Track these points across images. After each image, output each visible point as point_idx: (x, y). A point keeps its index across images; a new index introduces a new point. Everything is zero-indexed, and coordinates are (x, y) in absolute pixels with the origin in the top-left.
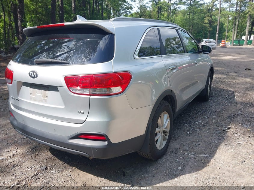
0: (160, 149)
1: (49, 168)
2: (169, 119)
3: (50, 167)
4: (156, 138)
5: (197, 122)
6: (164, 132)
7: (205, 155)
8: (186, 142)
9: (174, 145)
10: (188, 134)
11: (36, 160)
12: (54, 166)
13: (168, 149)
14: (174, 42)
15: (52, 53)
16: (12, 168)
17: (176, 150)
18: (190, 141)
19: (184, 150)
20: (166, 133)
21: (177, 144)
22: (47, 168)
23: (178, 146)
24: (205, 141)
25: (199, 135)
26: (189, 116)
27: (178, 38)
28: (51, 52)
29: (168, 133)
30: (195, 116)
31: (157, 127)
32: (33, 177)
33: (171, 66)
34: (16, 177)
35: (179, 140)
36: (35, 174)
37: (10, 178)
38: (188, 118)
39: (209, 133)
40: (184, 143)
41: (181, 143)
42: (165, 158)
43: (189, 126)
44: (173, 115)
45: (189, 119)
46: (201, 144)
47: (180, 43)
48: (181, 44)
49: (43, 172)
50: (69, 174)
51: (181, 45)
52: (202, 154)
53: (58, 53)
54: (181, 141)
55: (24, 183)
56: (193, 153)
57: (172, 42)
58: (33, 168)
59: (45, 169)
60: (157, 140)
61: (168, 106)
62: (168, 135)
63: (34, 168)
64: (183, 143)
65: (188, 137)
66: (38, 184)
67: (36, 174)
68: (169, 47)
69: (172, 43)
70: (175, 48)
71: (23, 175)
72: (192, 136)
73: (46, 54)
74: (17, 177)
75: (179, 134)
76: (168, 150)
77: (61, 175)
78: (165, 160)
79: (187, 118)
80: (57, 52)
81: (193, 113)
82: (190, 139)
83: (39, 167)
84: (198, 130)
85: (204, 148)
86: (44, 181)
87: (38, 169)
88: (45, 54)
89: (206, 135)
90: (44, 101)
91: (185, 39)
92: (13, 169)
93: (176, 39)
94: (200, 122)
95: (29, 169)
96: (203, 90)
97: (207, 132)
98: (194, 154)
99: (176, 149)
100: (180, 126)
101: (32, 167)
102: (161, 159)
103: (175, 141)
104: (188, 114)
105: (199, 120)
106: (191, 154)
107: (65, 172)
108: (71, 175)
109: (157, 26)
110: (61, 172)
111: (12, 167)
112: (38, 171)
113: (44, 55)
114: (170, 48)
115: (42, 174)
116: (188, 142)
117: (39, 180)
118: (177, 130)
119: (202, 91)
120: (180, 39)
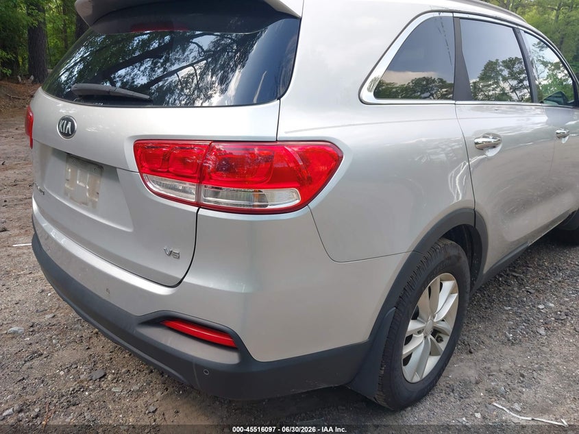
0: (417, 379)
1: (110, 377)
2: (456, 295)
3: (114, 374)
4: (406, 350)
5: (541, 307)
6: (436, 332)
7: (556, 419)
8: (499, 364)
9: (462, 369)
10: (509, 340)
11: (89, 348)
12: (124, 373)
13: (442, 379)
14: (506, 73)
15: (162, 65)
16: (25, 361)
17: (466, 388)
18: (512, 364)
19: (488, 391)
20: (441, 335)
21: (470, 367)
22: (105, 375)
23: (472, 374)
24: (558, 371)
25: (545, 349)
26: (521, 285)
27: (521, 63)
28: (162, 61)
29: (447, 335)
30: (539, 285)
31: (415, 318)
32: (63, 396)
33: (484, 137)
34: (24, 388)
35: (480, 354)
36: (71, 389)
37: (11, 389)
38: (516, 289)
39: (575, 347)
40: (494, 367)
41: (485, 365)
42: (428, 406)
43: (515, 313)
44: (472, 284)
45: (518, 293)
46: (547, 379)
47: (524, 75)
48: (524, 79)
49: (91, 387)
50: (152, 408)
51: (526, 83)
52: (546, 416)
53: (174, 64)
54: (485, 360)
55: (37, 410)
56: (517, 406)
57: (502, 70)
58: (73, 371)
59: (100, 378)
60: (409, 357)
61: (459, 258)
62: (446, 339)
63: (76, 370)
64: (489, 365)
65: (506, 350)
66: (68, 420)
67: (73, 390)
68: (491, 85)
69: (501, 75)
70: (508, 89)
71: (42, 385)
72: (520, 349)
73: (150, 63)
74: (27, 390)
75: (482, 337)
76: (442, 382)
77: (134, 404)
78: (426, 413)
79: (513, 290)
80: (174, 61)
81: (534, 275)
82: (513, 358)
83: (88, 371)
84: (542, 331)
85: (552, 396)
86: (86, 414)
87: (82, 377)
88: (148, 64)
89: (565, 350)
90: (90, 204)
91: (541, 67)
92: (28, 364)
93: (514, 64)
94: (551, 308)
95: (62, 373)
96: (573, 213)
97: (568, 342)
98: (519, 409)
99: (466, 384)
100: (489, 311)
101: (71, 366)
102: (416, 410)
103: (466, 356)
104: (516, 277)
105: (548, 300)
106: (512, 409)
107: (146, 399)
108: (154, 412)
109: (453, 12)
110: (135, 395)
111: (26, 359)
112: (82, 381)
113: (146, 68)
114: (494, 89)
115: (87, 393)
116: (506, 366)
117: (74, 408)
118: (480, 322)
119: (570, 216)
120: (526, 65)
